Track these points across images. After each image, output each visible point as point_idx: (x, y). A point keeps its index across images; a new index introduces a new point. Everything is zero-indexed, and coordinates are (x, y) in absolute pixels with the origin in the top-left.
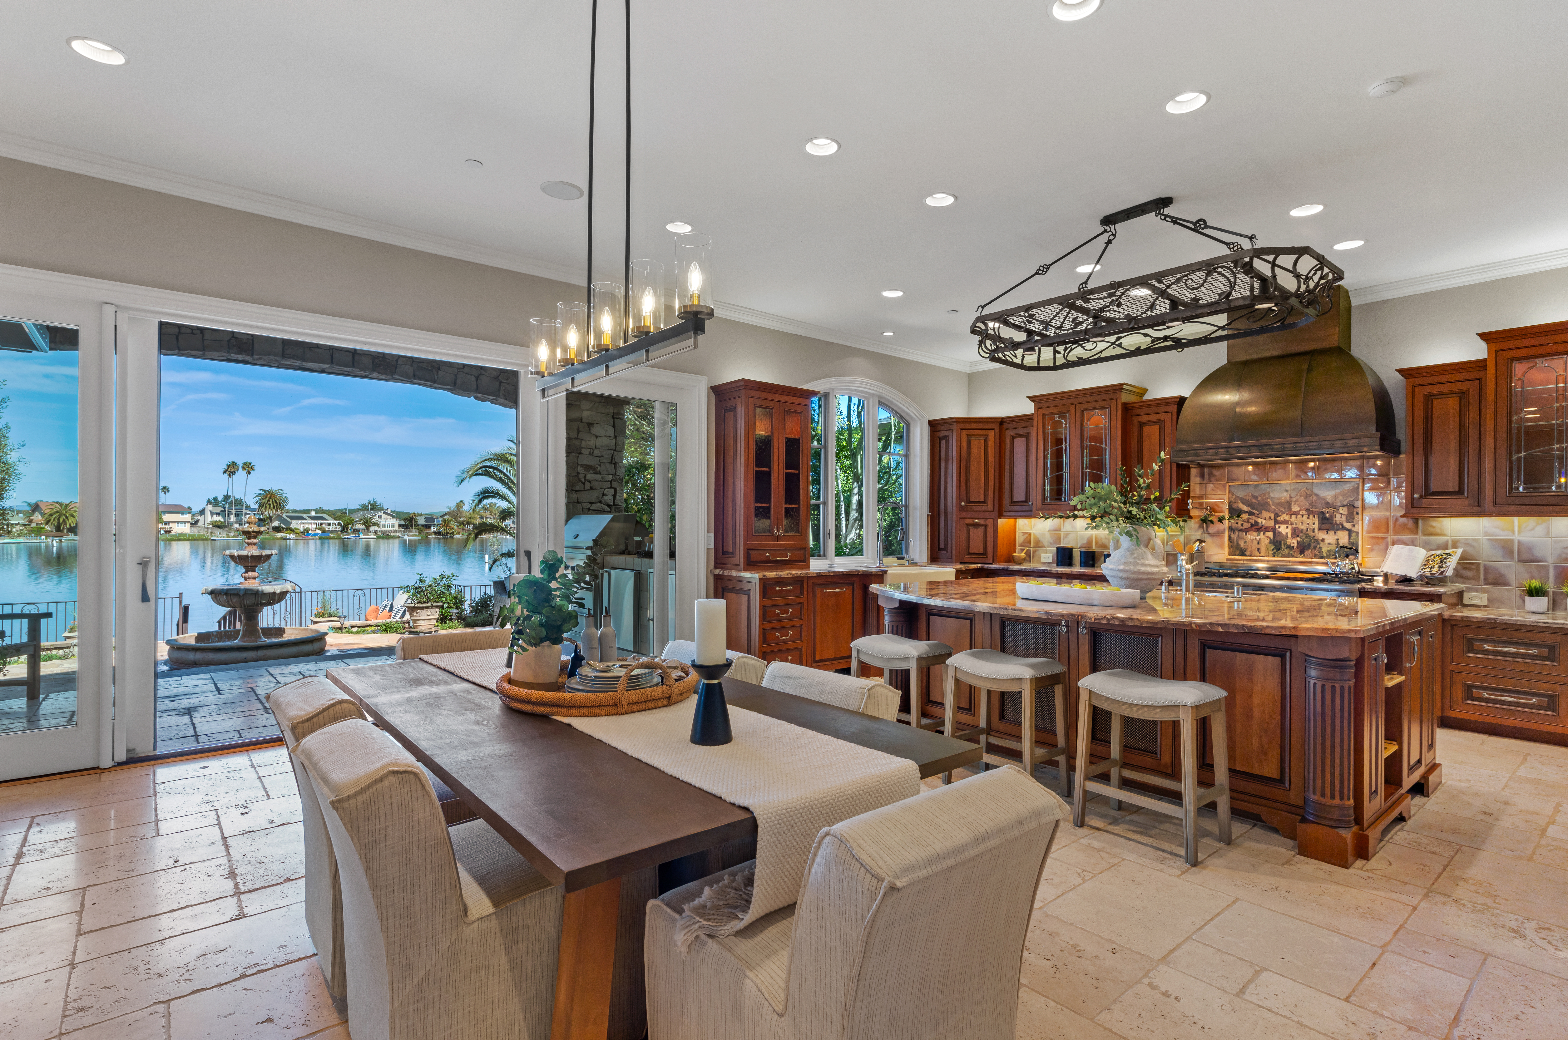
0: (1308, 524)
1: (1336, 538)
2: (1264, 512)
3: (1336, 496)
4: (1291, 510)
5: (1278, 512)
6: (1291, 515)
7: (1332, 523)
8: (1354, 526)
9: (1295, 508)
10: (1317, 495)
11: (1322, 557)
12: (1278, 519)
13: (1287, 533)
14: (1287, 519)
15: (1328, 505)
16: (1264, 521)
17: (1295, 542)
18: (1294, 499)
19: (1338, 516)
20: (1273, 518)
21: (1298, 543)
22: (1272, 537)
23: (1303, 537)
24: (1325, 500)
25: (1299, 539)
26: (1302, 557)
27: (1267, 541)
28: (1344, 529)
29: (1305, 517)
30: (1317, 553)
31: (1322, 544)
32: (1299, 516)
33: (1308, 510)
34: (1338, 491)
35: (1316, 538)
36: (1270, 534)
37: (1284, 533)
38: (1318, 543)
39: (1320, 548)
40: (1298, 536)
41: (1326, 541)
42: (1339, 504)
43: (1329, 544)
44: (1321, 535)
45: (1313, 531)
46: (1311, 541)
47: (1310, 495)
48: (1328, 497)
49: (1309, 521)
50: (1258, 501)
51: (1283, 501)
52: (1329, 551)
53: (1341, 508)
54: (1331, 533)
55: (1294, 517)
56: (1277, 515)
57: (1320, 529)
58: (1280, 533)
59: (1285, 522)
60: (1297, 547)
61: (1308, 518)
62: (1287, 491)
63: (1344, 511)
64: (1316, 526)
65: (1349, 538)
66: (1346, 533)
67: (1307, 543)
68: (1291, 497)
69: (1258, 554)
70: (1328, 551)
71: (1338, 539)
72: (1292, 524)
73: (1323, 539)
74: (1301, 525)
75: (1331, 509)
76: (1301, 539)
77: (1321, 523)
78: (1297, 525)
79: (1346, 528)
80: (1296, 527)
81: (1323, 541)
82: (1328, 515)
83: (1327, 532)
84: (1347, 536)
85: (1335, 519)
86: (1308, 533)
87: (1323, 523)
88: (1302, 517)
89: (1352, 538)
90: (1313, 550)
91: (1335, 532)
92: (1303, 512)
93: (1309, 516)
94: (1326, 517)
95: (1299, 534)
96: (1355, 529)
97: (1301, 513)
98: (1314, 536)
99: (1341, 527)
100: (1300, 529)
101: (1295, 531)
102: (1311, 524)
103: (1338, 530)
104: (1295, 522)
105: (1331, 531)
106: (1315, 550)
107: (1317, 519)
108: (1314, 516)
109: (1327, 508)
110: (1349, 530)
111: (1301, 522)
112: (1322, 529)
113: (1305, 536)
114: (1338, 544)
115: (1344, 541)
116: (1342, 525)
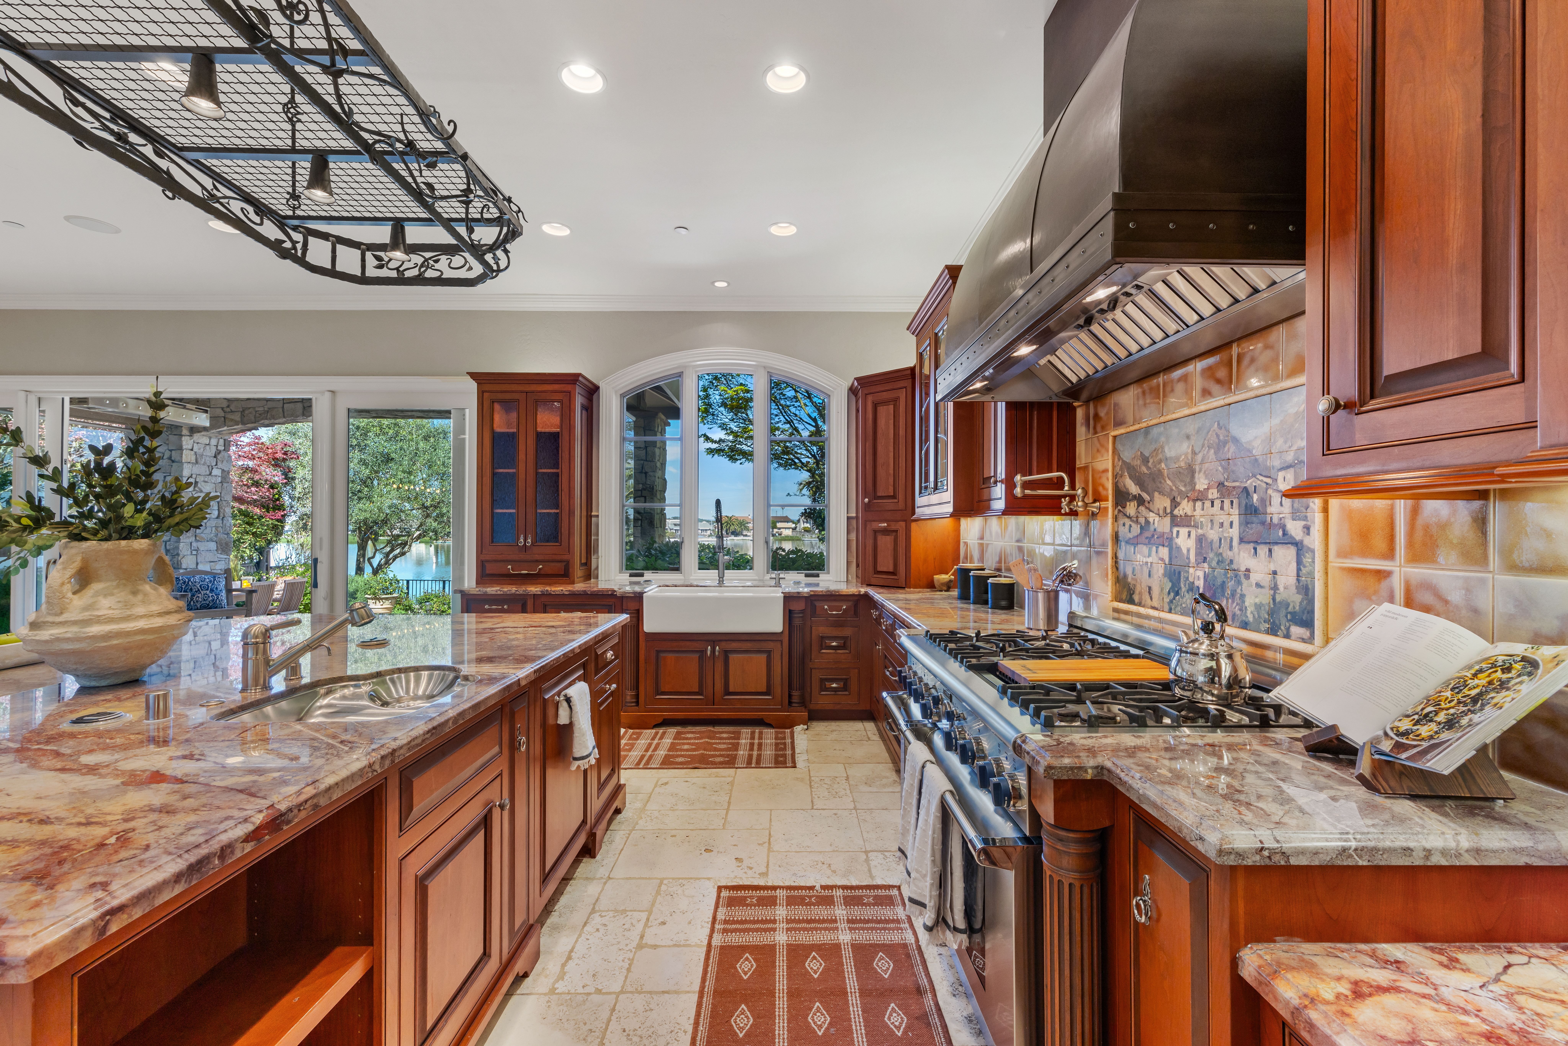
0: (1222, 525)
2: (1156, 494)
3: (1270, 439)
4: (1193, 489)
5: (1176, 494)
6: (1195, 501)
7: (1263, 523)
8: (1308, 529)
9: (1201, 484)
10: (1236, 440)
12: (1176, 512)
13: (1188, 550)
14: (1189, 513)
15: (1255, 468)
16: (1157, 519)
17: (1200, 574)
18: (1199, 457)
19: (1276, 500)
20: (1168, 511)
21: (1206, 577)
22: (1167, 562)
23: (1214, 564)
24: (1250, 451)
25: (1206, 567)
27: (1161, 571)
28: (1288, 540)
29: (1217, 503)
30: (1237, 611)
31: (1245, 582)
33: (1221, 485)
34: (1276, 421)
35: (1234, 566)
36: (1164, 552)
37: (1185, 551)
38: (1239, 583)
39: (1243, 596)
40: (1205, 560)
41: (1255, 577)
42: (1277, 463)
43: (1258, 585)
44: (1244, 558)
45: (1231, 548)
46: (1225, 573)
47: (1225, 443)
48: (1256, 444)
49: (1223, 518)
50: (1148, 468)
51: (1183, 464)
52: (1258, 607)
53: (1281, 475)
54: (1263, 550)
55: (1199, 504)
56: (1175, 504)
57: (1242, 540)
58: (1179, 548)
59: (1186, 521)
61: (1222, 508)
62: (1188, 437)
63: (1287, 482)
64: (1235, 532)
65: (1299, 570)
66: (1292, 551)
67: (1219, 581)
68: (1194, 453)
69: (1149, 602)
71: (1275, 573)
72: (1196, 526)
73: (1248, 570)
74: (1212, 529)
75: (1261, 478)
76: (1210, 567)
77: (1245, 523)
78: (1205, 528)
79: (1292, 537)
80: (1204, 535)
81: (1247, 577)
82: (1255, 497)
83: (1255, 549)
84: (1295, 564)
85: (1269, 510)
86: (1221, 551)
87: (1247, 523)
88: (1212, 506)
89: (1304, 571)
90: (1230, 601)
91: (1270, 551)
92: (1213, 494)
93: (1222, 502)
94: (1252, 505)
95: (1207, 553)
96: (1307, 541)
97: (1210, 497)
98: (1231, 561)
99: (1281, 533)
100: (1209, 541)
101: (1201, 546)
102: (1226, 524)
103: (1277, 543)
104: (1202, 520)
105: (1262, 546)
106: (1233, 602)
107: (1237, 512)
108: (1232, 502)
109: (1254, 476)
110: (1299, 546)
111: (1212, 521)
112: (1245, 540)
113: (1216, 559)
114: (1275, 588)
115: (1287, 580)
116: (1283, 527)
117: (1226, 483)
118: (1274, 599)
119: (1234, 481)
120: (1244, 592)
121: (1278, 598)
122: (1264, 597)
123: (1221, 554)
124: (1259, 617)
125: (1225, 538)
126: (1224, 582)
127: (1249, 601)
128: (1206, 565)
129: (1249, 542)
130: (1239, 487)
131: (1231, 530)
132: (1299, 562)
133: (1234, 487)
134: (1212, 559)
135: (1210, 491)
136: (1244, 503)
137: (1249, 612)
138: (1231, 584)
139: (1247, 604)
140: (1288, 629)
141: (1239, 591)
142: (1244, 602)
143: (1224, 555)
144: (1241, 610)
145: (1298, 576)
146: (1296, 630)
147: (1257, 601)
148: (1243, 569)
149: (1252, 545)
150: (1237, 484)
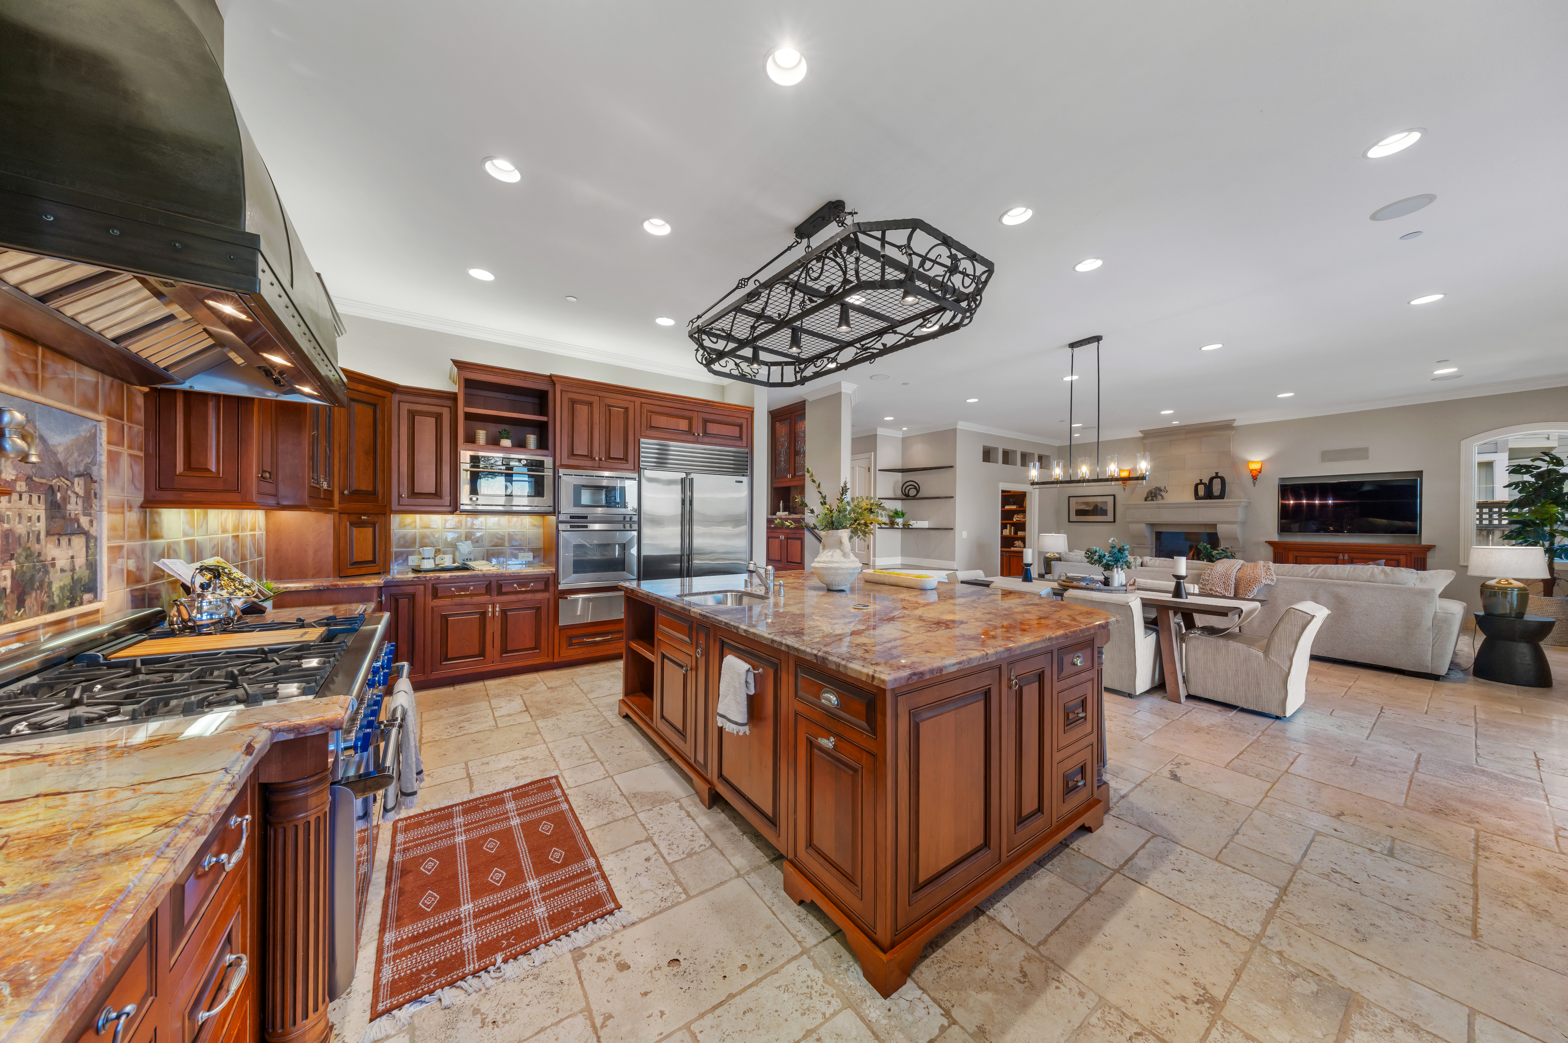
0: (30, 519)
1: (71, 553)
7: (64, 518)
8: (91, 522)
9: (9, 473)
11: (52, 609)
15: (61, 470)
17: (8, 573)
19: (73, 499)
21: (14, 575)
23: (22, 559)
24: (55, 454)
25: (13, 564)
26: (22, 618)
29: (25, 497)
30: (45, 599)
31: (51, 570)
32: (15, 496)
33: (29, 479)
34: (72, 437)
35: (42, 558)
38: (47, 572)
39: (50, 583)
40: (12, 557)
41: (60, 564)
42: (74, 470)
43: (62, 571)
45: (38, 541)
46: (34, 566)
48: (60, 449)
49: (30, 512)
53: (76, 480)
54: (64, 541)
57: (48, 534)
60: (12, 592)
61: (30, 502)
63: (79, 486)
64: (41, 526)
65: (87, 552)
67: (28, 576)
70: (61, 587)
71: (72, 557)
73: (53, 559)
74: (20, 523)
75: (63, 480)
76: (18, 562)
77: (50, 518)
78: (12, 522)
79: (83, 529)
80: (10, 530)
81: (53, 565)
82: (59, 495)
83: (59, 540)
84: (84, 549)
85: (69, 507)
86: (29, 545)
87: (53, 518)
88: (21, 499)
89: (90, 552)
90: (39, 592)
91: (69, 540)
92: (21, 486)
93: (31, 496)
94: (56, 502)
95: (15, 549)
96: (93, 532)
97: (18, 489)
98: (39, 554)
99: (76, 526)
100: (17, 535)
101: (8, 542)
102: (34, 518)
103: (73, 534)
104: (8, 513)
105: (64, 537)
106: (41, 592)
107: (43, 507)
108: (39, 497)
109: (58, 477)
110: (86, 534)
111: (20, 515)
112: (51, 532)
113: (24, 554)
114: (73, 570)
115: (80, 561)
116: (77, 521)
117: (34, 478)
118: (73, 578)
119: (42, 478)
120: (51, 579)
121: (76, 577)
122: (66, 580)
123: (29, 548)
124: (63, 597)
125: (33, 532)
126: (33, 575)
127: (55, 587)
128: (13, 562)
129: (54, 535)
130: (46, 484)
131: (38, 524)
132: (87, 547)
133: (41, 483)
134: (20, 555)
135: (18, 483)
136: (50, 499)
137: (55, 596)
138: (39, 576)
139: (54, 589)
140: (81, 598)
141: (46, 580)
142: (51, 589)
143: (32, 549)
144: (48, 597)
145: (87, 556)
146: (87, 597)
147: (62, 584)
148: (49, 559)
149: (56, 537)
150: (44, 481)
